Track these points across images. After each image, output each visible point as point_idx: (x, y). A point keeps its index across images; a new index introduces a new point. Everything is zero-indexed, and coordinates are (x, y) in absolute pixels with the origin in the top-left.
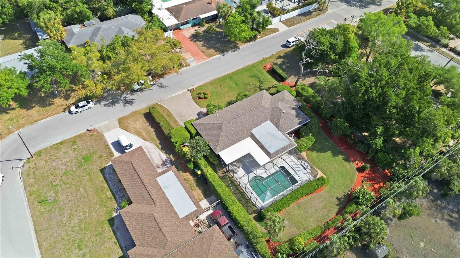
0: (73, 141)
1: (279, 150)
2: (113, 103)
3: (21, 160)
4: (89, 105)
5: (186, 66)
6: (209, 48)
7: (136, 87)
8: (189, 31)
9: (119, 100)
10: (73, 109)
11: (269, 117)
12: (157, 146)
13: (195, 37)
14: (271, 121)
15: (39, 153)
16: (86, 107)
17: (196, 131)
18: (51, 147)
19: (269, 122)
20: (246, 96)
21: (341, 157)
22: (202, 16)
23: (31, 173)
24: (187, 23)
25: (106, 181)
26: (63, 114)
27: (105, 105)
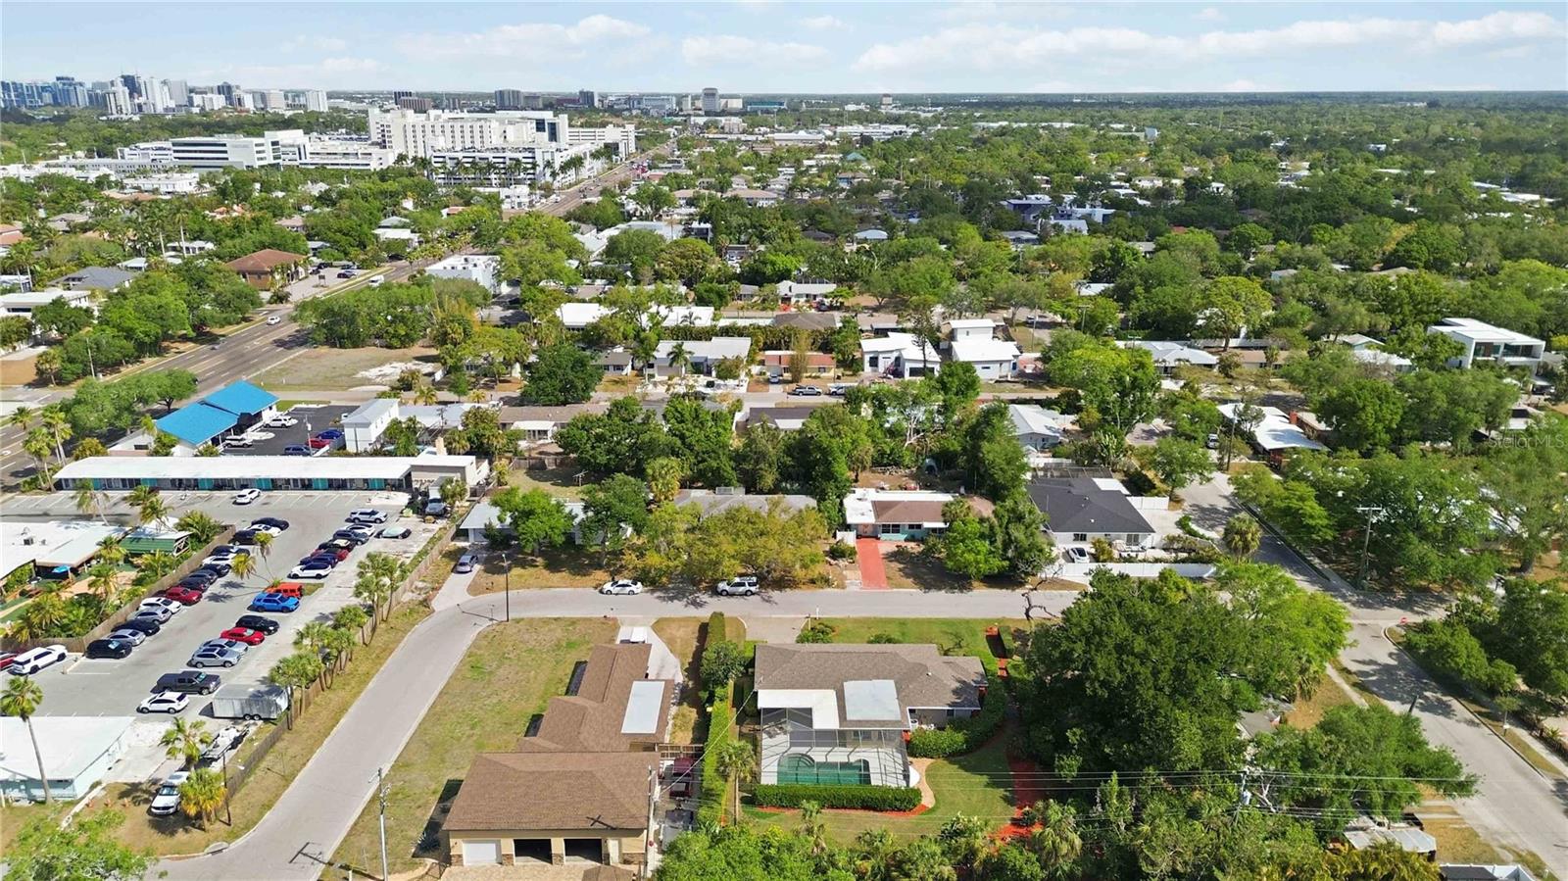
0: (573, 622)
1: (867, 721)
2: (671, 599)
3: (492, 620)
4: (633, 588)
5: (838, 587)
6: (907, 576)
7: (722, 586)
8: (889, 543)
9: (684, 596)
10: (608, 586)
11: (897, 676)
12: (682, 664)
13: (898, 555)
14: (896, 683)
15: (518, 621)
16: (628, 589)
17: (752, 655)
18: (540, 619)
19: (891, 683)
20: (889, 641)
21: (1001, 791)
22: (927, 525)
23: (491, 636)
24: (896, 529)
25: (573, 676)
26: (592, 590)
27: (659, 597)
